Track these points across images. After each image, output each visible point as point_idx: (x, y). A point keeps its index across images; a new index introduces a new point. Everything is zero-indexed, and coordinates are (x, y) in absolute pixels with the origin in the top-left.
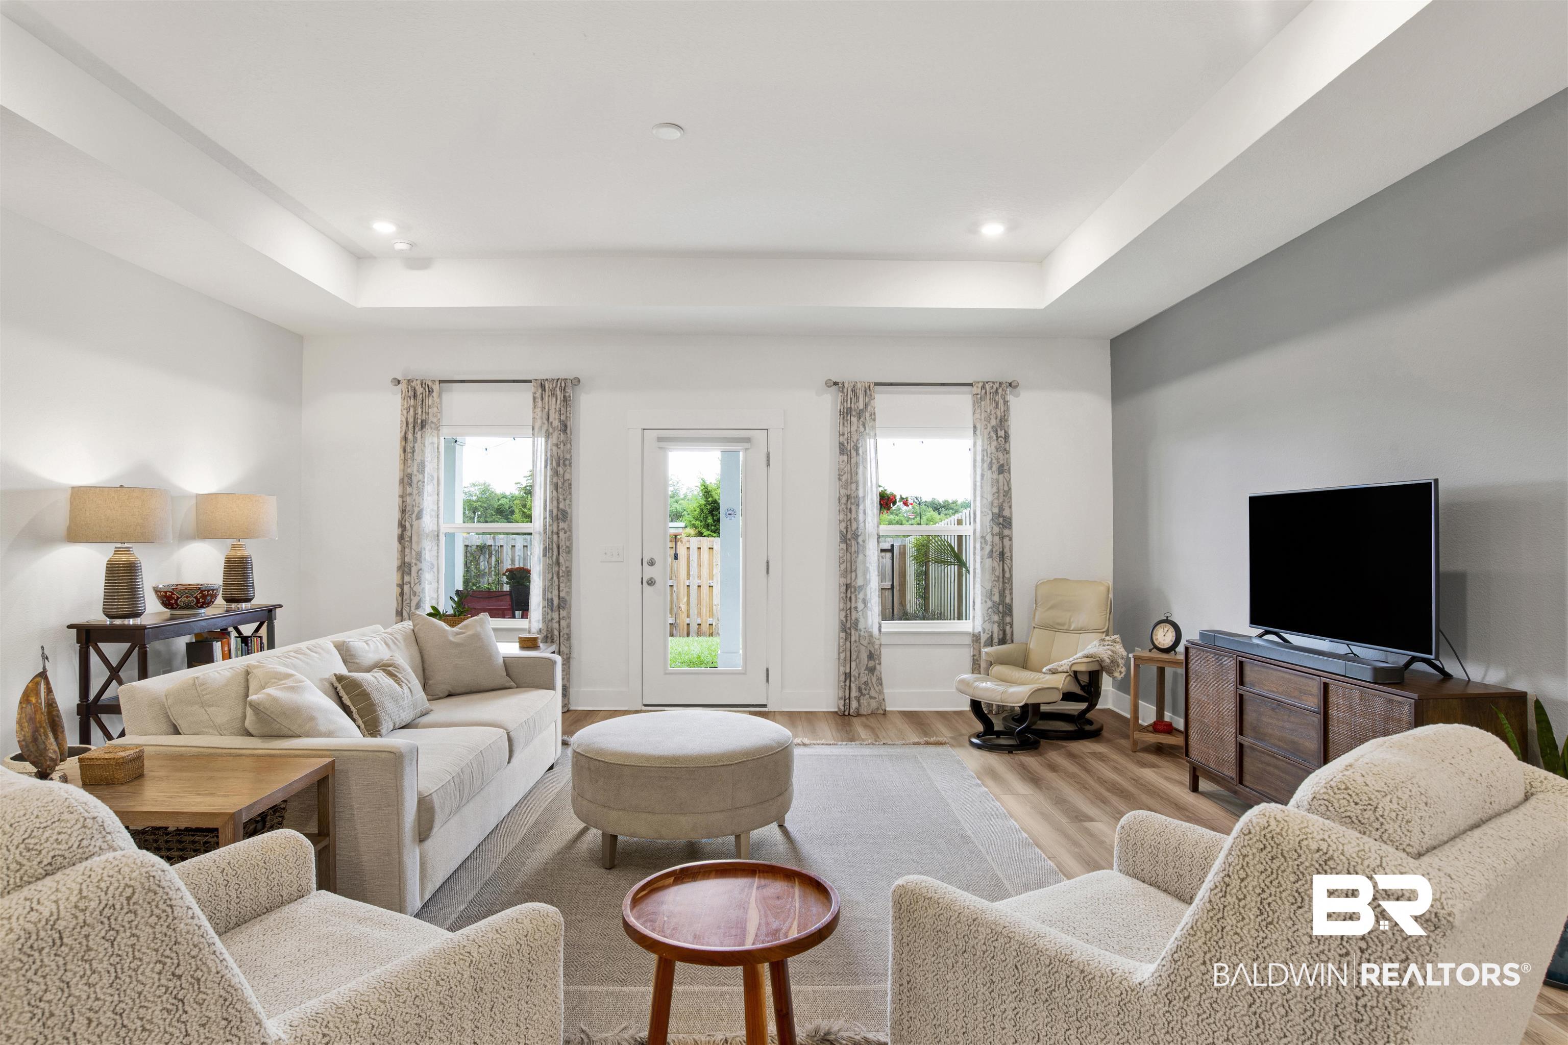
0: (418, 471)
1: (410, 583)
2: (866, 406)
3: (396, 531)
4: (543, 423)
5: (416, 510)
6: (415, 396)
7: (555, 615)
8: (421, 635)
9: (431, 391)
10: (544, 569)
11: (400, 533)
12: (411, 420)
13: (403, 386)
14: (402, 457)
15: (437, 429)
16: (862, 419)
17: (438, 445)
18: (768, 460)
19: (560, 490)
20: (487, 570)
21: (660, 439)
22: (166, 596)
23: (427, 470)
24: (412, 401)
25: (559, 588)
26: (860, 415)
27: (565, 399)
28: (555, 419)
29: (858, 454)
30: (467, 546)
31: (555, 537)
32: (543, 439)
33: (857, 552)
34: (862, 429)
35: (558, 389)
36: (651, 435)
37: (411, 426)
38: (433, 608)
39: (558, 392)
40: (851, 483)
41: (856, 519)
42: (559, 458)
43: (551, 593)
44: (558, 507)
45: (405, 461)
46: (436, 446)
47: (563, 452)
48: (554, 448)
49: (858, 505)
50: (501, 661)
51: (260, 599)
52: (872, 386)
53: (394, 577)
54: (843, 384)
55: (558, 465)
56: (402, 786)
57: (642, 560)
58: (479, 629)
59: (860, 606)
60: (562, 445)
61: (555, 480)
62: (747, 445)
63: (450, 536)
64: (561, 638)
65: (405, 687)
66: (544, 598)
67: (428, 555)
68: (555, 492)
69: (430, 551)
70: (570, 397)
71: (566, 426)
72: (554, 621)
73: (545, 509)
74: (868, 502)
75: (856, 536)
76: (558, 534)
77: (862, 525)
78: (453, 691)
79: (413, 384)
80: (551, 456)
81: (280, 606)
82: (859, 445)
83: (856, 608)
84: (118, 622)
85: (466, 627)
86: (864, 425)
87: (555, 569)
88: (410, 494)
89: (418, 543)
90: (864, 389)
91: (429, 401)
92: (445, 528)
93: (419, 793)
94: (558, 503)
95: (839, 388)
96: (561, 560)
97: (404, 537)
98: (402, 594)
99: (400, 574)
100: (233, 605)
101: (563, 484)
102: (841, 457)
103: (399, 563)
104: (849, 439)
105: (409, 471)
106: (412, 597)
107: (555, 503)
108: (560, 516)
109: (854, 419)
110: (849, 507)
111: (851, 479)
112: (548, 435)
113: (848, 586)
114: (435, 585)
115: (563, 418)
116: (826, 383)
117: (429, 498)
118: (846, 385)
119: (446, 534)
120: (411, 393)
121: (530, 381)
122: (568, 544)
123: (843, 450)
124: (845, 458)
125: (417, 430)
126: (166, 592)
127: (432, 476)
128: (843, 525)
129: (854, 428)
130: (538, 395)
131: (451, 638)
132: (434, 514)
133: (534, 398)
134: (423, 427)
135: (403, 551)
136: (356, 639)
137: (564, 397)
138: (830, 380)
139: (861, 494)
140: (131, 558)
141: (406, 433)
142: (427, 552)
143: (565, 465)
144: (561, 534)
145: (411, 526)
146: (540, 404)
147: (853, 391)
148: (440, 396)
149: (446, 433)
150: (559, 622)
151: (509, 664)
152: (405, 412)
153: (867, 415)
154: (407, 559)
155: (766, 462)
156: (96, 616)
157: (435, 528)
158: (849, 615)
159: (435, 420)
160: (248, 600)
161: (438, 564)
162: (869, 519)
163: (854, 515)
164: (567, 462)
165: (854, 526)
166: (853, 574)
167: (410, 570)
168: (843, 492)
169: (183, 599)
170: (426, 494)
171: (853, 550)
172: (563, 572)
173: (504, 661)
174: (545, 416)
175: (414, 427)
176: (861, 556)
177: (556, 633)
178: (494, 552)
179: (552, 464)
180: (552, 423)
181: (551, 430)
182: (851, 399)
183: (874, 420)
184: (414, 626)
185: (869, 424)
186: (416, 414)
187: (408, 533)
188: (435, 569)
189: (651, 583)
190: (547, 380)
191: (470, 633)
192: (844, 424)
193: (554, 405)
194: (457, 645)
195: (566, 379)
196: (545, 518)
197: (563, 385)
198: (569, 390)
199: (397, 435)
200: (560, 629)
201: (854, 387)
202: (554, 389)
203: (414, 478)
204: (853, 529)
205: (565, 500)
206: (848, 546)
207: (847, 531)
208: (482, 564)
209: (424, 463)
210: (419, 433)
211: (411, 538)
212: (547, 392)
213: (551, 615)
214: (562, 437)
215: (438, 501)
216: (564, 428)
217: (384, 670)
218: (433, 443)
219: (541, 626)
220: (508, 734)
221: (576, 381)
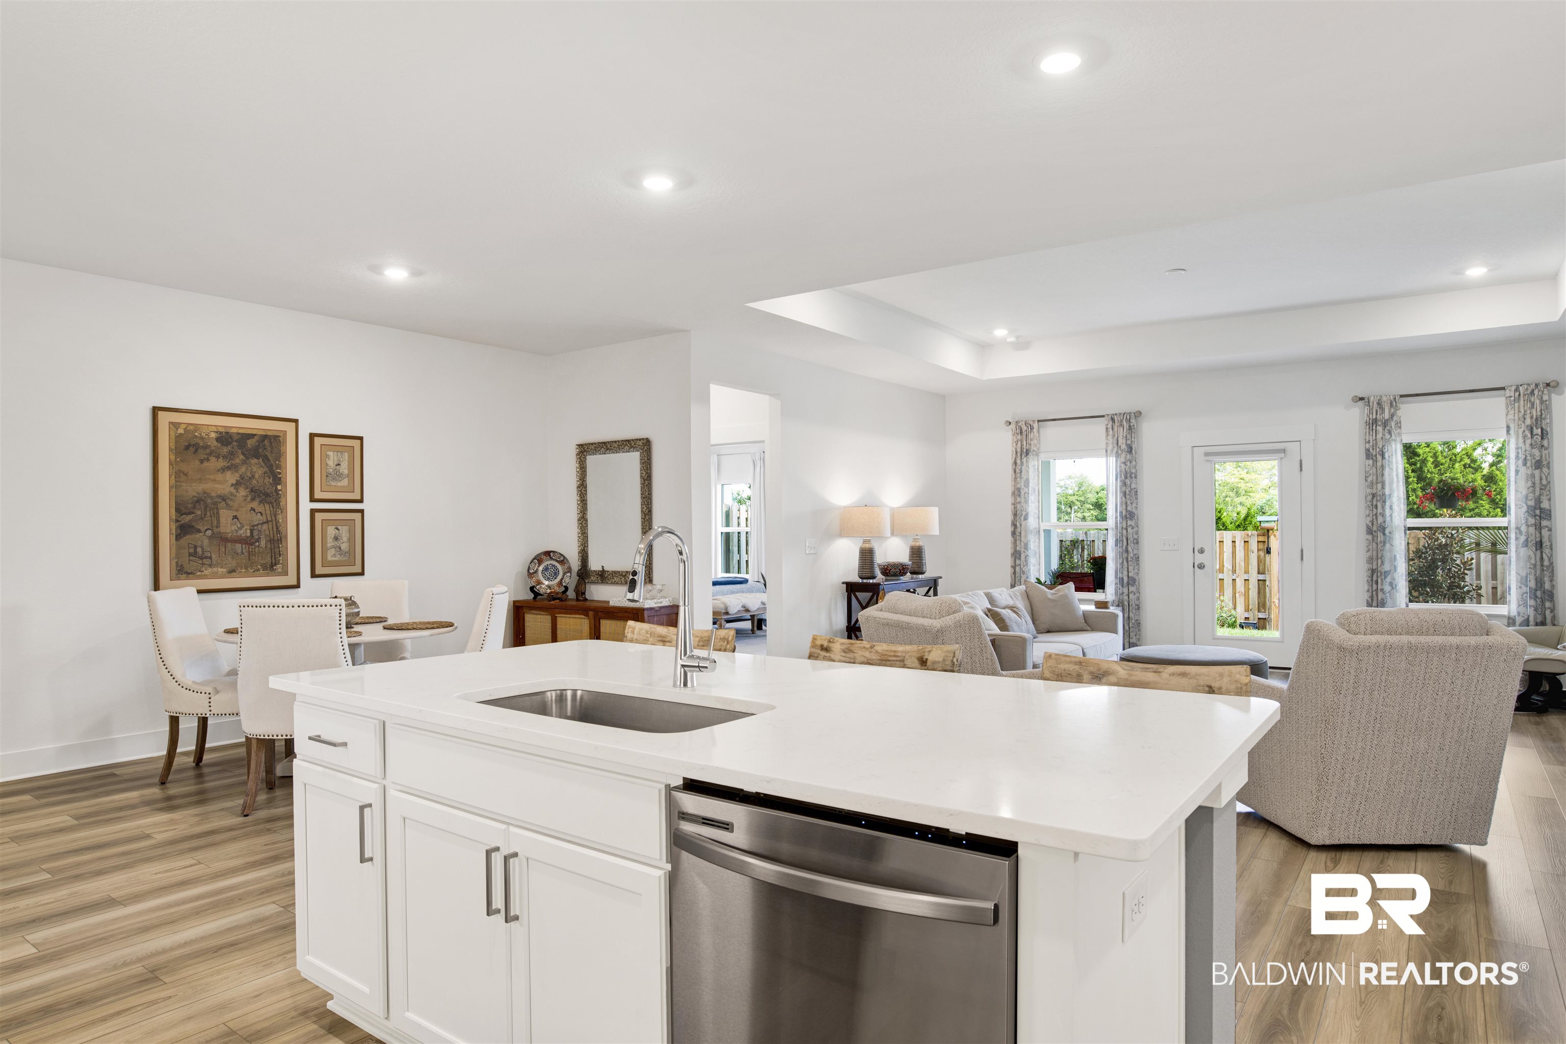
0: (1025, 486)
1: (1020, 565)
2: (1392, 416)
3: (1010, 529)
4: (1114, 447)
5: (1024, 513)
6: (1021, 433)
7: (1126, 590)
8: (1030, 594)
9: (1032, 428)
10: (1116, 555)
11: (1013, 530)
12: (1019, 450)
13: (1013, 426)
14: (1014, 477)
15: (1037, 455)
16: (1387, 428)
17: (1038, 467)
18: (1301, 466)
19: (1127, 497)
20: (1080, 563)
21: (1207, 454)
22: (884, 568)
23: (1031, 485)
24: (1019, 437)
25: (1128, 570)
26: (1385, 424)
27: (1130, 428)
28: (1123, 443)
29: (1383, 457)
30: (1061, 541)
31: (1124, 532)
32: (1114, 458)
33: (1384, 543)
34: (1387, 436)
35: (1124, 421)
36: (1199, 452)
37: (1019, 454)
38: (1037, 579)
39: (1125, 423)
40: (1377, 483)
41: (1383, 515)
42: (1126, 472)
43: (1122, 573)
44: (1126, 509)
45: (1016, 478)
46: (1036, 467)
47: (1130, 468)
48: (1123, 465)
49: (1384, 502)
50: (1081, 613)
51: (930, 573)
52: (1397, 398)
53: (1009, 561)
54: (1368, 399)
55: (1126, 477)
56: (1026, 655)
57: (1194, 549)
58: (1067, 591)
59: (1387, 588)
60: (1128, 462)
61: (1124, 489)
62: (1282, 455)
63: (1048, 533)
64: (1130, 608)
65: (1023, 619)
66: (1116, 577)
67: (1032, 546)
68: (1123, 498)
69: (1034, 542)
70: (1134, 426)
71: (1131, 448)
72: (1125, 595)
73: (1116, 511)
74: (1395, 499)
75: (1383, 529)
76: (1127, 529)
77: (1388, 519)
78: (1050, 629)
79: (1019, 424)
80: (1120, 471)
81: (941, 578)
82: (1384, 451)
83: (1382, 590)
84: (865, 581)
85: (1059, 590)
86: (1390, 433)
87: (1125, 555)
88: (1020, 502)
89: (1026, 536)
90: (1389, 402)
91: (1031, 436)
92: (1044, 526)
93: (1033, 662)
94: (1126, 506)
95: (1366, 402)
96: (1130, 549)
97: (1016, 532)
98: (1015, 573)
99: (1013, 559)
100: (915, 576)
101: (1130, 492)
102: (1367, 461)
103: (1013, 551)
104: (1375, 446)
105: (1018, 486)
106: (1022, 575)
107: (1124, 506)
108: (1128, 516)
109: (1380, 429)
110: (1374, 503)
111: (1377, 479)
112: (1118, 455)
113: (1373, 571)
114: (1037, 567)
115: (1129, 442)
116: (1352, 400)
117: (1033, 505)
118: (1372, 399)
119: (1044, 530)
120: (1018, 431)
121: (1103, 416)
122: (1135, 537)
123: (1368, 455)
124: (1371, 462)
125: (1023, 457)
126: (884, 566)
127: (1034, 489)
128: (1369, 519)
129: (1379, 436)
130: (1110, 426)
131: (1050, 597)
132: (1036, 516)
133: (1107, 429)
134: (1027, 454)
135: (1015, 543)
136: (996, 593)
137: (1130, 426)
138: (1356, 396)
139: (1387, 492)
140: (871, 546)
141: (1015, 459)
142: (1032, 543)
143: (1131, 477)
144: (1129, 529)
145: (1021, 525)
146: (1111, 432)
147: (1378, 404)
148: (1038, 431)
149: (1043, 456)
150: (1128, 595)
151: (1086, 615)
152: (1015, 444)
153: (1393, 424)
154: (1018, 548)
155: (1299, 468)
156: (855, 578)
157: (1037, 526)
158: (1375, 596)
159: (1035, 449)
160: (923, 573)
161: (1039, 552)
162: (1395, 514)
163: (1380, 510)
164: (1133, 475)
165: (1380, 519)
166: (1379, 561)
167: (1020, 556)
168: (1369, 491)
169: (893, 570)
170: (1030, 502)
171: (1379, 540)
172: (1132, 558)
173: (1083, 614)
174: (1115, 442)
175: (1021, 454)
176: (1388, 546)
177: (1126, 603)
178: (1086, 547)
179: (1121, 477)
180: (1120, 447)
181: (1120, 452)
182: (1377, 411)
183: (1400, 428)
184: (1026, 588)
185: (1395, 432)
186: (1022, 445)
187: (1019, 530)
188: (1037, 556)
189: (1201, 566)
190: (1116, 414)
191: (1061, 594)
192: (1369, 433)
193: (1122, 433)
194: (1053, 601)
195: (1131, 413)
196: (1116, 518)
197: (1128, 417)
198: (1133, 421)
199: (1010, 462)
200: (1129, 601)
201: (1379, 400)
202: (1121, 421)
203: (1022, 491)
204: (1379, 523)
205: (1132, 504)
206: (1374, 538)
207: (1373, 524)
208: (1075, 557)
209: (1028, 480)
210: (1025, 459)
211: (1020, 533)
212: (1117, 424)
213: (1122, 590)
214: (1128, 456)
215: (1039, 506)
216: (1130, 449)
217: (1011, 610)
218: (1034, 466)
219: (1114, 598)
220: (1083, 650)
221: (1138, 414)
